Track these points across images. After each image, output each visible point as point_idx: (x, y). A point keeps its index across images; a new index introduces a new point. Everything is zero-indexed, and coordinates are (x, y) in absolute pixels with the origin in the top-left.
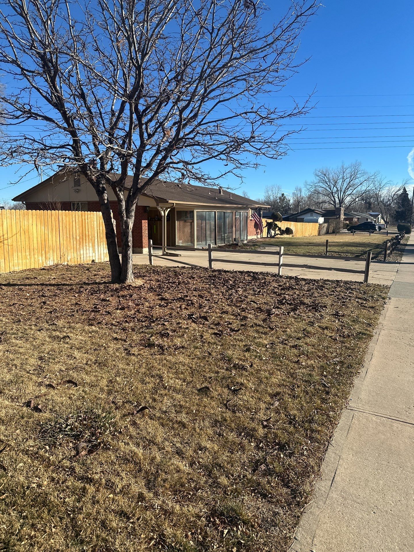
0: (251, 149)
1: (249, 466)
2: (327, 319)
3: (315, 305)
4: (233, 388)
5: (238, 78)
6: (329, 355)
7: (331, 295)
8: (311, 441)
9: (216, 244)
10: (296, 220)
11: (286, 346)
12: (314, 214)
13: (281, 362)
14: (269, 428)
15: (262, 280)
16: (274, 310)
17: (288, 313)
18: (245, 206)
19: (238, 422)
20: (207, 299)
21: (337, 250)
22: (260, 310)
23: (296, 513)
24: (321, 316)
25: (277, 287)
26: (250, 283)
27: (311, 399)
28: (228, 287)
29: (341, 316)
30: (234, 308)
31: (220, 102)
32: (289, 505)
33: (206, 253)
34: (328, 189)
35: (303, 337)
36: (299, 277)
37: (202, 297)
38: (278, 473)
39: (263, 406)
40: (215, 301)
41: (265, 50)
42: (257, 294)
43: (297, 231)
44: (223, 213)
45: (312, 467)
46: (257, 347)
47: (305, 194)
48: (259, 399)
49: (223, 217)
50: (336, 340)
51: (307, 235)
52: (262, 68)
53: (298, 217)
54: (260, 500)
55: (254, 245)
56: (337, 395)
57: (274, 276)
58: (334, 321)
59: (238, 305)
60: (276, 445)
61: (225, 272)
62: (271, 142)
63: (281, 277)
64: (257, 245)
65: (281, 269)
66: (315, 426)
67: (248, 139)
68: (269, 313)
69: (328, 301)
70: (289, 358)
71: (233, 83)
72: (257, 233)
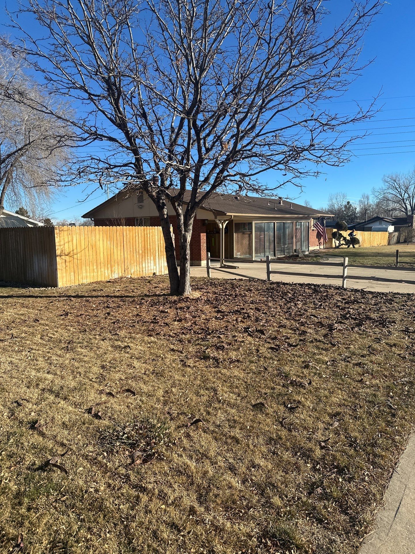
0: (311, 157)
1: (305, 488)
2: (395, 335)
3: (383, 320)
4: (289, 406)
5: (297, 86)
6: (397, 374)
7: (401, 309)
8: (373, 467)
9: (275, 256)
10: (363, 229)
11: (348, 364)
12: (383, 222)
13: (343, 381)
14: (327, 450)
15: (324, 293)
16: (336, 325)
17: (352, 328)
18: (306, 216)
19: (294, 441)
20: (264, 312)
21: (409, 261)
22: (321, 324)
23: (354, 542)
24: (389, 332)
25: (340, 301)
26: (311, 296)
27: (374, 421)
28: (286, 300)
29: (411, 332)
30: (292, 322)
31: (278, 111)
32: (347, 533)
33: (264, 265)
34: (398, 195)
35: (368, 354)
36: (365, 290)
37: (259, 310)
38: (335, 498)
39: (321, 425)
40: (272, 314)
41: (325, 55)
42: (318, 308)
43: (364, 240)
44: (282, 224)
45: (374, 495)
46: (316, 364)
47: (373, 201)
48: (318, 419)
49: (283, 227)
50: (406, 358)
51: (376, 245)
52: (323, 74)
53: (365, 226)
54: (315, 525)
55: (316, 256)
56: (404, 418)
57: (338, 289)
58: (404, 338)
59: (297, 319)
60: (334, 468)
61: (284, 284)
62: (333, 149)
63: (345, 290)
64: (319, 256)
65: (345, 281)
66: (378, 450)
67: (307, 147)
68: (331, 328)
69: (397, 316)
70: (351, 376)
71: (292, 91)
72: (319, 243)
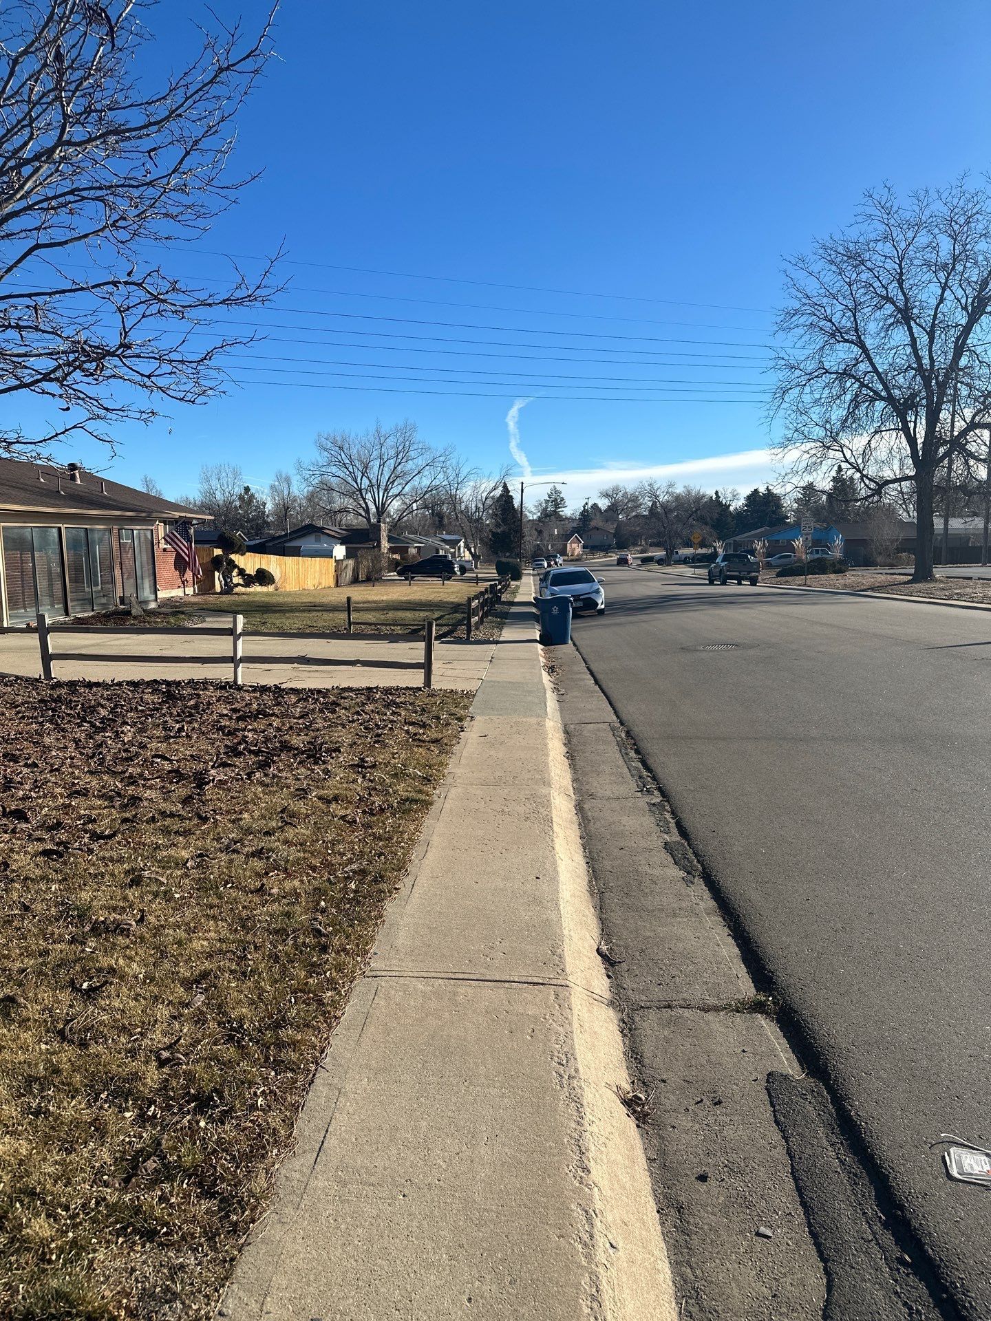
1: (115, 1171)
2: (338, 778)
3: (315, 748)
4: (85, 985)
5: (84, 194)
6: (335, 860)
7: (353, 721)
8: (276, 1071)
9: (67, 614)
10: (283, 552)
11: (235, 856)
12: (323, 537)
13: (220, 897)
14: (175, 1065)
15: (191, 699)
16: (213, 772)
17: (249, 775)
18: (144, 514)
19: (92, 1068)
20: (30, 762)
21: (373, 620)
22: (177, 774)
23: (226, 1251)
24: (326, 772)
25: (227, 715)
26: (157, 709)
27: (284, 970)
28: (93, 725)
29: (370, 767)
30: (106, 778)
31: (38, 246)
32: (211, 1239)
33: (33, 640)
34: (349, 480)
35: (280, 828)
36: (283, 686)
37: (14, 759)
38: (188, 1169)
39: (163, 1012)
40: (52, 765)
42: (173, 737)
43: (284, 577)
44: (82, 534)
45: (275, 1132)
46: (160, 870)
47: (299, 489)
48: (156, 998)
49: (84, 543)
50: (355, 822)
51: (310, 585)
52: (149, 178)
53: (287, 545)
54: (139, 1248)
55: (175, 614)
56: (344, 950)
57: (223, 688)
58: (355, 781)
59: (120, 768)
60: (188, 1102)
61: (90, 685)
62: (182, 362)
63: (240, 688)
64: (183, 613)
65: (240, 670)
66: (287, 1033)
67: (114, 349)
68: (200, 780)
69: (343, 736)
70: (240, 883)
71: (70, 202)
72: (183, 582)
